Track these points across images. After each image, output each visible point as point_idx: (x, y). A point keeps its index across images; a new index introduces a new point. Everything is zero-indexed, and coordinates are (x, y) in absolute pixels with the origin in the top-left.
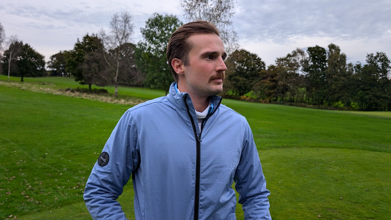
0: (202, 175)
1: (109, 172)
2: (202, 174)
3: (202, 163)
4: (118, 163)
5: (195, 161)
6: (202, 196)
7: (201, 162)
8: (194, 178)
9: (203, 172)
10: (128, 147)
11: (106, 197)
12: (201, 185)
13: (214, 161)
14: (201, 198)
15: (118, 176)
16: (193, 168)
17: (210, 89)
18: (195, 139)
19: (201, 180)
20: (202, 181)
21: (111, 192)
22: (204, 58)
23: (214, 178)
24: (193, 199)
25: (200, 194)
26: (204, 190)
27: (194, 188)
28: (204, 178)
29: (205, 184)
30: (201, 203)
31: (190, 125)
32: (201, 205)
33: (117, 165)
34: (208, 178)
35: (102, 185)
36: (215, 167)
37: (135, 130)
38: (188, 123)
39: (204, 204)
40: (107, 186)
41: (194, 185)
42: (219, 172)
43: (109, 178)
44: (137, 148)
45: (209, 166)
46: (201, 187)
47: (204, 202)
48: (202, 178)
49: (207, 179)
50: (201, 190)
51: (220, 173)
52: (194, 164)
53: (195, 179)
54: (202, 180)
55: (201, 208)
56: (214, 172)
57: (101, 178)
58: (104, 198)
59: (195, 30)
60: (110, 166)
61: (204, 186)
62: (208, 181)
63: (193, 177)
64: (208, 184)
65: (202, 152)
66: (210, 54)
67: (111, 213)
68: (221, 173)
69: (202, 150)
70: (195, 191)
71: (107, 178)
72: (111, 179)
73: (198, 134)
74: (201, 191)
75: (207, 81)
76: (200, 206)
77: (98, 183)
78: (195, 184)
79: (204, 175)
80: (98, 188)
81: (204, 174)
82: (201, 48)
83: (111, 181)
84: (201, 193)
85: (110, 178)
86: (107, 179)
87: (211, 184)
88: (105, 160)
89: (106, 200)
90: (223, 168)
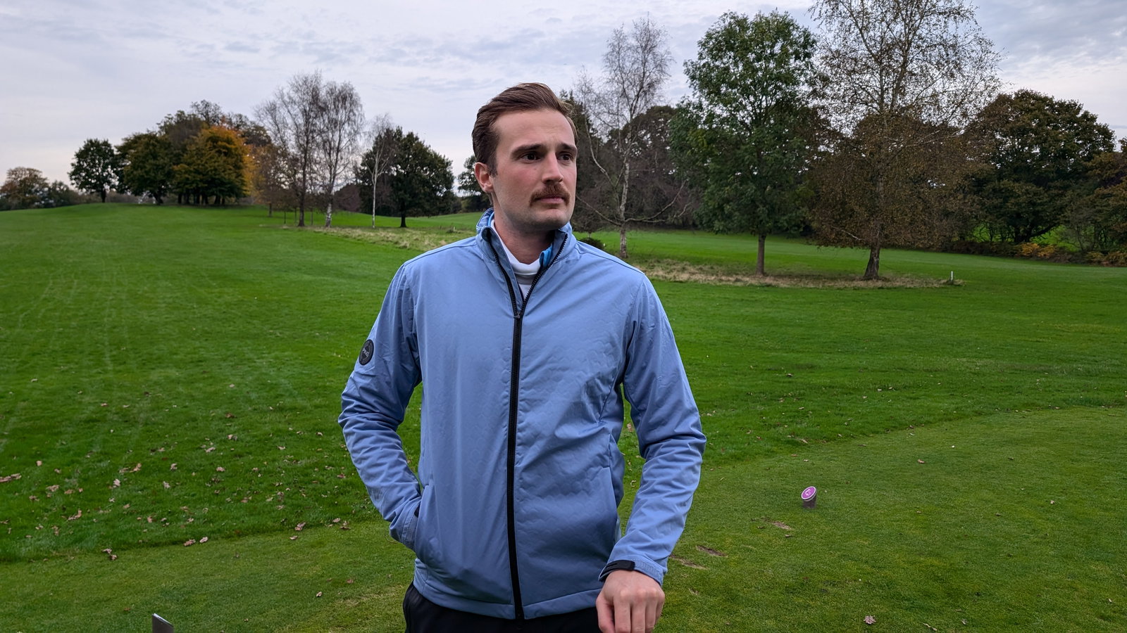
0: (522, 383)
1: (372, 374)
2: (522, 379)
3: (522, 361)
4: (387, 359)
5: (510, 355)
6: (521, 422)
7: (521, 358)
8: (507, 386)
9: (525, 377)
10: (400, 330)
11: (368, 419)
12: (521, 401)
13: (549, 357)
14: (519, 426)
15: (388, 383)
16: (505, 369)
17: (533, 218)
18: (512, 314)
19: (520, 391)
20: (522, 393)
21: (378, 411)
22: (518, 158)
23: (547, 390)
24: (505, 427)
25: (519, 418)
26: (525, 411)
27: (508, 406)
28: (526, 388)
29: (529, 400)
30: (519, 434)
31: (505, 288)
32: (519, 438)
33: (385, 362)
34: (535, 388)
35: (361, 397)
36: (550, 369)
37: (410, 298)
38: (501, 285)
39: (524, 436)
40: (371, 400)
41: (507, 400)
42: (558, 379)
43: (372, 384)
44: (413, 332)
45: (538, 367)
46: (521, 405)
47: (524, 433)
48: (522, 388)
49: (532, 390)
50: (521, 410)
51: (560, 380)
52: (508, 361)
53: (509, 389)
54: (523, 391)
55: (519, 445)
56: (549, 379)
57: (360, 385)
58: (364, 420)
59: (506, 106)
60: (374, 363)
61: (526, 403)
62: (533, 394)
63: (505, 385)
64: (535, 401)
65: (524, 339)
66: (527, 149)
67: (373, 446)
68: (563, 381)
69: (526, 335)
70: (508, 411)
71: (368, 384)
72: (377, 388)
73: (519, 306)
74: (519, 412)
75: (527, 203)
76: (518, 441)
77: (357, 394)
78: (509, 398)
79: (526, 383)
80: (356, 403)
81: (525, 380)
82: (512, 140)
83: (375, 390)
84: (520, 415)
85: (374, 384)
86: (369, 387)
87: (541, 400)
88: (367, 354)
89: (366, 423)
90: (566, 372)
